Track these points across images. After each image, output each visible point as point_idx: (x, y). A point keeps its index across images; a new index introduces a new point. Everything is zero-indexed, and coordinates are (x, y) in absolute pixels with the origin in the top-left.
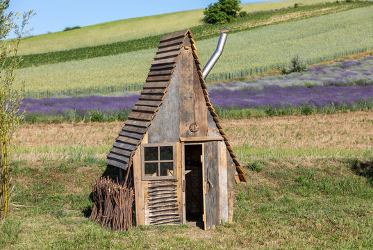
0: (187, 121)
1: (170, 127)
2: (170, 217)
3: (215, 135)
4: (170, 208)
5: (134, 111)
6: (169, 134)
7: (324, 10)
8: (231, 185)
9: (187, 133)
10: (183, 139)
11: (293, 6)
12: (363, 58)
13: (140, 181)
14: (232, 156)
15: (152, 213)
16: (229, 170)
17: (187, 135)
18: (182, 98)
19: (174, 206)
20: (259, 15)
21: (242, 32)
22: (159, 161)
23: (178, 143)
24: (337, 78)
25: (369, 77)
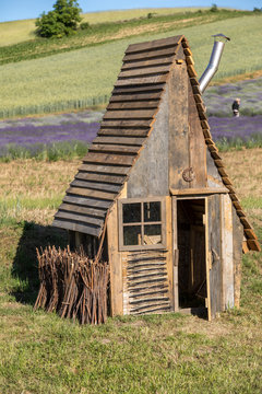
0: (179, 166)
1: (157, 175)
2: (158, 303)
3: (217, 185)
4: (158, 290)
5: (90, 151)
6: (156, 184)
7: (185, 21)
8: (237, 255)
9: (180, 183)
10: (175, 192)
11: (146, 16)
12: (241, 82)
13: (116, 251)
14: (240, 215)
15: (134, 297)
16: (235, 234)
17: (180, 186)
18: (173, 134)
19: (162, 286)
20: (104, 28)
21: (87, 49)
22: (143, 223)
23: (168, 197)
24: (216, 107)
25: (256, 105)
